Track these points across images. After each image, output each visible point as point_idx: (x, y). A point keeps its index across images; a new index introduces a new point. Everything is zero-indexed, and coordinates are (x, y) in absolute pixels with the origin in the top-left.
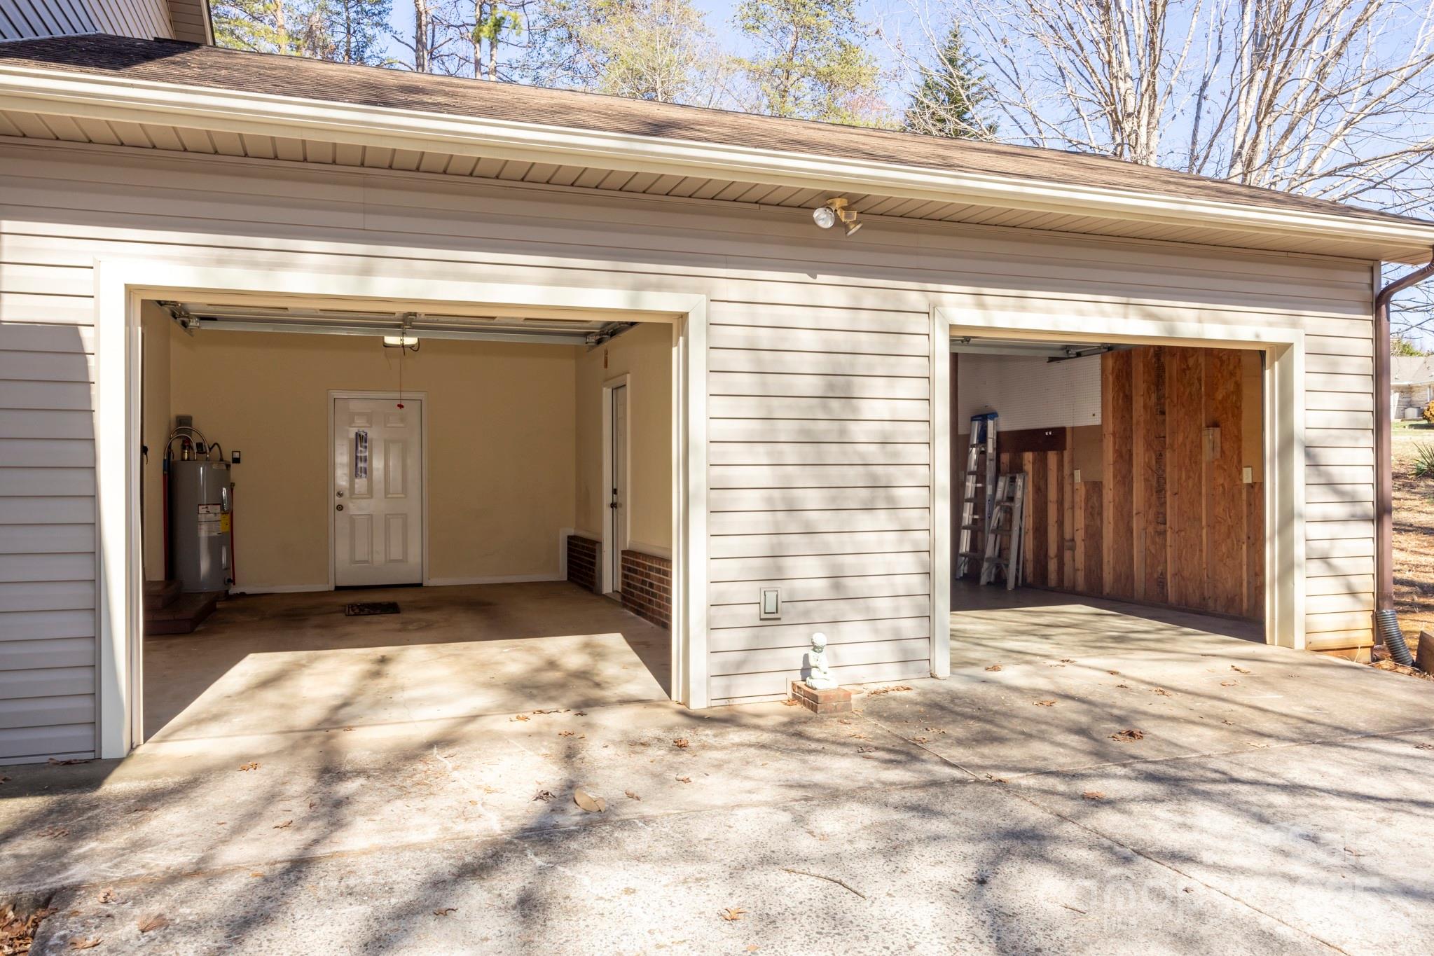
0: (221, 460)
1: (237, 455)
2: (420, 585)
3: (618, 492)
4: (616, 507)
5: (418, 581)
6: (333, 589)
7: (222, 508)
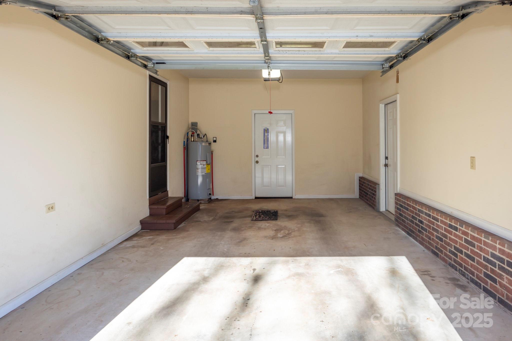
0: (207, 141)
1: (215, 139)
2: (291, 198)
3: (389, 158)
4: (388, 166)
5: (290, 196)
6: (254, 198)
7: (207, 162)
